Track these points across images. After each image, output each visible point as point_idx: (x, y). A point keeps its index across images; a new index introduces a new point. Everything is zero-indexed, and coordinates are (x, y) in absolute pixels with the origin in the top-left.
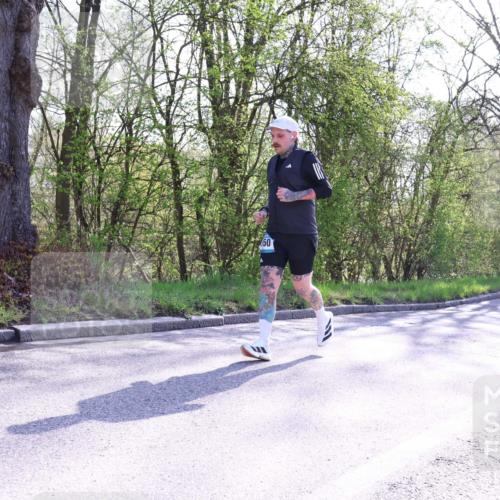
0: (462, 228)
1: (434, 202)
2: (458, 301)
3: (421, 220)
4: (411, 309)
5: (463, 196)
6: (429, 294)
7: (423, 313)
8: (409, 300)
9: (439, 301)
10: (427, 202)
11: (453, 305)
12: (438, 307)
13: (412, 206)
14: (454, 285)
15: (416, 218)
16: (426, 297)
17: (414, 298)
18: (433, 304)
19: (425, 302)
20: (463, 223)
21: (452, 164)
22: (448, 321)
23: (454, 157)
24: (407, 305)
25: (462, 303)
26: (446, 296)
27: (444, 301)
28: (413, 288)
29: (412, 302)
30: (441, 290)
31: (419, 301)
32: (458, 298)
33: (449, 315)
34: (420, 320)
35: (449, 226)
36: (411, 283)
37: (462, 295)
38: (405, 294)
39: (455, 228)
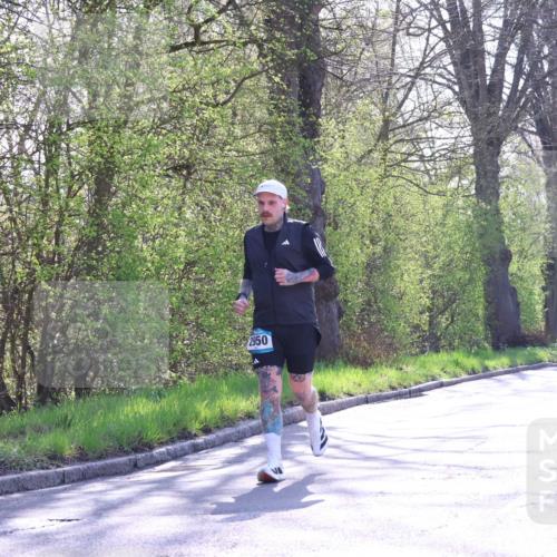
0: (180, 253)
1: (102, 190)
2: (187, 443)
3: (71, 240)
4: (64, 480)
5: (176, 169)
6: (110, 435)
7: (97, 486)
8: (55, 457)
9: (136, 450)
10: (83, 192)
11: (175, 457)
12: (135, 467)
13: (45, 203)
14: (171, 403)
15: (58, 234)
16: (103, 445)
17: (69, 451)
18: (124, 459)
19: (100, 458)
20: (183, 240)
21: (141, 88)
22: (163, 500)
23: (144, 69)
24: (52, 470)
25: (196, 449)
26: (153, 434)
27: (151, 448)
28: (65, 424)
29: (65, 461)
30: (141, 419)
31: (82, 457)
32: (185, 435)
33: (164, 485)
34: (89, 508)
35: (146, 250)
36: (60, 412)
37: (195, 427)
38: (46, 442)
39: (162, 255)
